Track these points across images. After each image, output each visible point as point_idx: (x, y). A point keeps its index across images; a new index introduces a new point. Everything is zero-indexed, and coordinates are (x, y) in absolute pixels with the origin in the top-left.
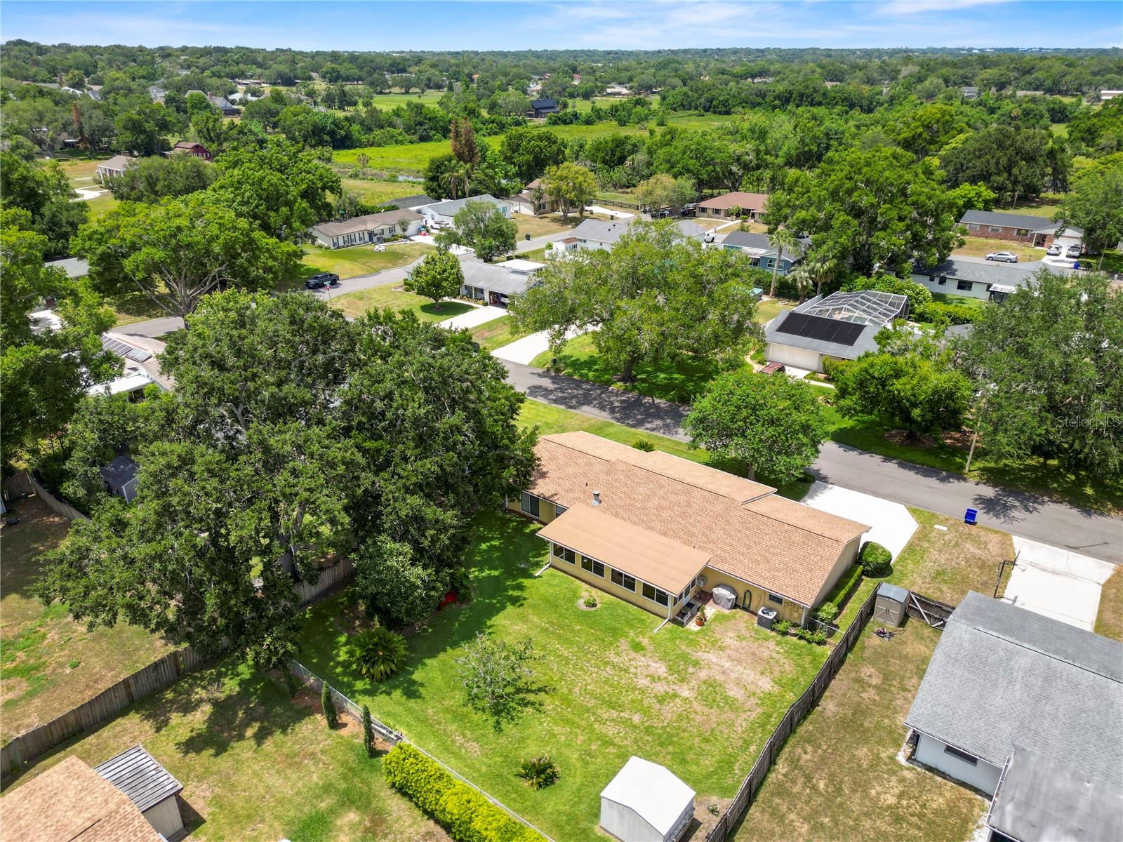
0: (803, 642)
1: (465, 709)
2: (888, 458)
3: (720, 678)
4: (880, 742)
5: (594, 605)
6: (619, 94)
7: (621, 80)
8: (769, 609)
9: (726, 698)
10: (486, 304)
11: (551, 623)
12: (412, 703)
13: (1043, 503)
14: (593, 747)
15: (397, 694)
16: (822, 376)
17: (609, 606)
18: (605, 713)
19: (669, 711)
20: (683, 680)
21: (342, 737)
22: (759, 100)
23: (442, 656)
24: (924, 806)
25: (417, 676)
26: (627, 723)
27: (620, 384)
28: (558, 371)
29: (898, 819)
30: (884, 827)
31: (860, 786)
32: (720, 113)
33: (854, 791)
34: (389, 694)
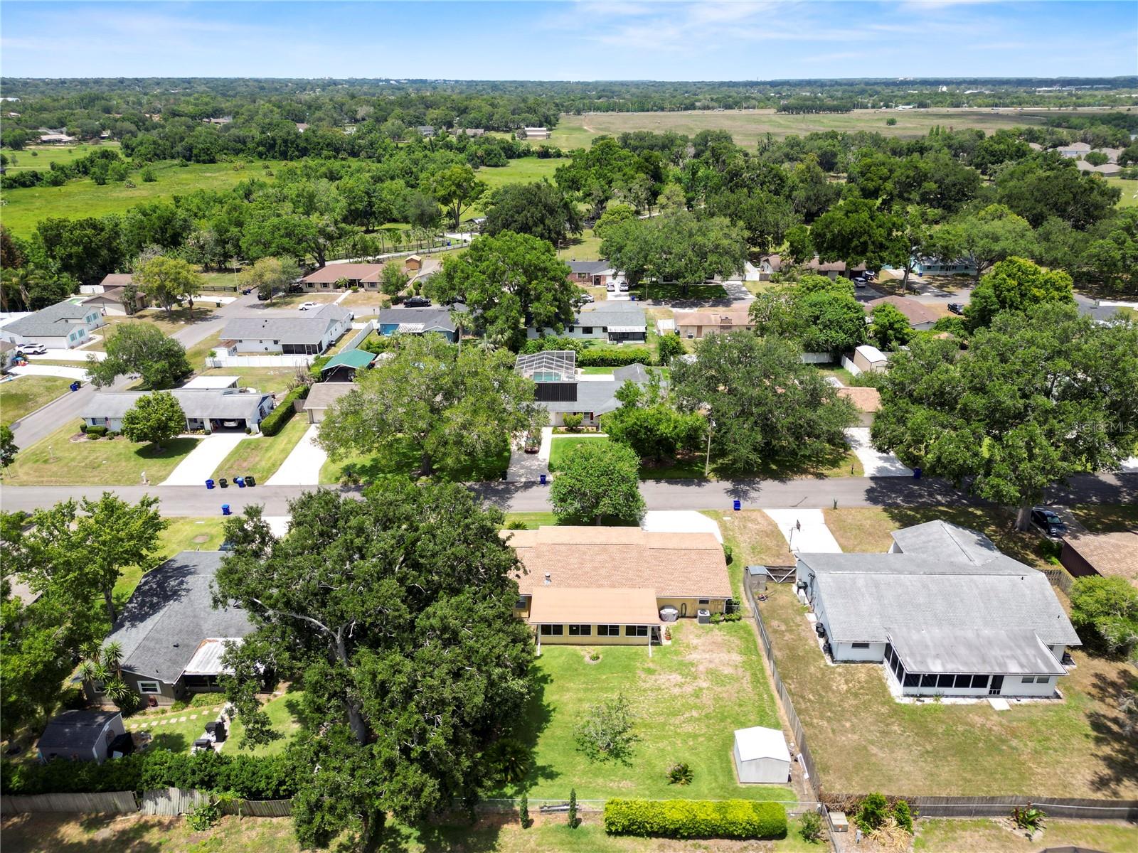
0: (731, 623)
1: (595, 765)
2: (658, 480)
3: (711, 666)
4: (815, 660)
5: (598, 658)
6: (60, 141)
7: (51, 124)
8: (703, 611)
9: (726, 676)
10: (208, 433)
11: (584, 683)
12: (558, 781)
13: (758, 483)
14: (691, 743)
15: (541, 781)
16: (563, 429)
17: (607, 654)
18: (677, 720)
19: (707, 698)
20: (695, 678)
21: (538, 829)
22: (240, 146)
23: (539, 741)
24: (859, 682)
25: (540, 762)
26: (691, 719)
27: (424, 478)
28: (355, 482)
29: (856, 695)
30: (855, 702)
31: (827, 688)
32: (204, 162)
33: (827, 692)
34: (536, 784)
